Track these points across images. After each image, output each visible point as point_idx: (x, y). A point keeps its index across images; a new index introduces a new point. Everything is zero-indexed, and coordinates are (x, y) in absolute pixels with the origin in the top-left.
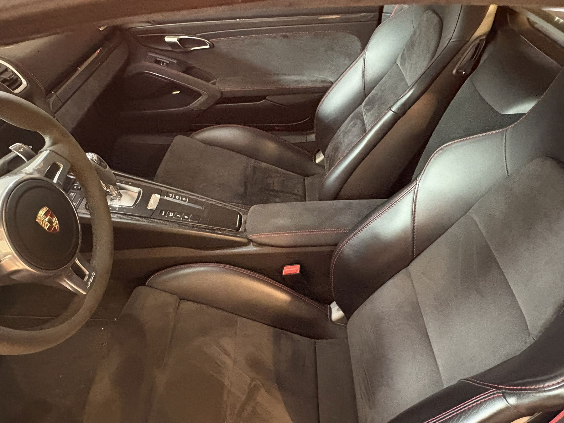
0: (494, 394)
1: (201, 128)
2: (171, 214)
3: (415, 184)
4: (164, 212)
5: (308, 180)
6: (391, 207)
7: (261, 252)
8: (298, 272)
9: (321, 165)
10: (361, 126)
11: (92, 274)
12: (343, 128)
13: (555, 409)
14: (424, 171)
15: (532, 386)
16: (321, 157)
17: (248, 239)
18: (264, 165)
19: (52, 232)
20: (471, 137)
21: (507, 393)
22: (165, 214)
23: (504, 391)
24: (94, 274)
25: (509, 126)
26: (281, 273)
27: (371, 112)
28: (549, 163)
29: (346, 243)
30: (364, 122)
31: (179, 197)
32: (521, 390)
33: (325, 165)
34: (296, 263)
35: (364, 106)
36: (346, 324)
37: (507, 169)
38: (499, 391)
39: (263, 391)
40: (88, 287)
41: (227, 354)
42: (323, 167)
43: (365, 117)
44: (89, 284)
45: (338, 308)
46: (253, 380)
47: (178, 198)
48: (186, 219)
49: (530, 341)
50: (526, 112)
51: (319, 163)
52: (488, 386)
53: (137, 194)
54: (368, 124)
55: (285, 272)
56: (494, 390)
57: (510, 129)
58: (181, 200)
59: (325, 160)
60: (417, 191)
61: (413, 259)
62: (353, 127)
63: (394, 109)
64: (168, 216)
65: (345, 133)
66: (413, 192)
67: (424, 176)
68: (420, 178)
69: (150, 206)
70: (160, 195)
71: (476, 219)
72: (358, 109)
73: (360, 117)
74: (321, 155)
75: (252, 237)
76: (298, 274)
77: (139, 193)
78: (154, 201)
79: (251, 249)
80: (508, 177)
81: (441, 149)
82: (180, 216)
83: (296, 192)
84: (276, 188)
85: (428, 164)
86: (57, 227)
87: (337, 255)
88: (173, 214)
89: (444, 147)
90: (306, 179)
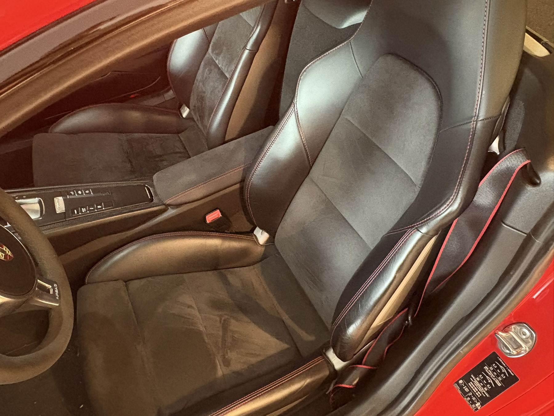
0: (411, 232)
1: (57, 119)
2: (84, 210)
3: (293, 106)
4: (75, 211)
5: (182, 136)
6: (280, 132)
7: (181, 211)
8: (221, 215)
9: (189, 117)
10: (216, 70)
11: (55, 286)
12: (199, 77)
13: (448, 225)
14: (297, 93)
15: (433, 215)
16: (186, 110)
17: (164, 204)
18: (136, 135)
19: (10, 260)
20: (325, 54)
21: (419, 227)
22: (78, 213)
23: (417, 226)
24: (56, 285)
25: (351, 37)
26: (206, 223)
27: (222, 55)
28: (390, 59)
29: (253, 176)
30: (218, 66)
31: (82, 191)
32: (427, 220)
33: (194, 117)
34: (215, 209)
35: (212, 52)
36: (274, 242)
37: (359, 70)
38: (414, 228)
39: (233, 321)
40: (57, 298)
41: (190, 307)
42: (193, 119)
43: (217, 62)
44: (57, 294)
45: (262, 231)
46: (220, 316)
47: (81, 193)
48: (100, 208)
49: (417, 190)
50: (361, 22)
51: (187, 116)
52: (404, 229)
53: (38, 205)
54: (223, 67)
55: (209, 221)
56: (410, 229)
57: (352, 40)
58: (86, 193)
59: (192, 112)
60: (297, 111)
61: (311, 168)
62: (209, 74)
63: (249, 46)
64: (82, 212)
65: (203, 82)
66: (294, 113)
67: (298, 97)
68: (296, 101)
69: (58, 210)
70: (62, 197)
71: (349, 118)
72: (207, 56)
73: (211, 63)
74: (185, 109)
75: (168, 202)
76: (221, 217)
77: (40, 202)
78: (60, 204)
79: (171, 212)
80: (363, 78)
81: (305, 71)
82: (93, 208)
83: (177, 150)
84: (158, 153)
85: (298, 86)
86: (10, 254)
87: (248, 188)
88: (85, 209)
89: (306, 68)
90: (180, 136)
